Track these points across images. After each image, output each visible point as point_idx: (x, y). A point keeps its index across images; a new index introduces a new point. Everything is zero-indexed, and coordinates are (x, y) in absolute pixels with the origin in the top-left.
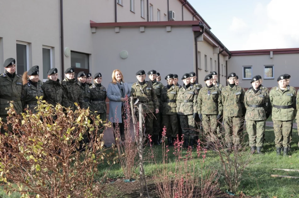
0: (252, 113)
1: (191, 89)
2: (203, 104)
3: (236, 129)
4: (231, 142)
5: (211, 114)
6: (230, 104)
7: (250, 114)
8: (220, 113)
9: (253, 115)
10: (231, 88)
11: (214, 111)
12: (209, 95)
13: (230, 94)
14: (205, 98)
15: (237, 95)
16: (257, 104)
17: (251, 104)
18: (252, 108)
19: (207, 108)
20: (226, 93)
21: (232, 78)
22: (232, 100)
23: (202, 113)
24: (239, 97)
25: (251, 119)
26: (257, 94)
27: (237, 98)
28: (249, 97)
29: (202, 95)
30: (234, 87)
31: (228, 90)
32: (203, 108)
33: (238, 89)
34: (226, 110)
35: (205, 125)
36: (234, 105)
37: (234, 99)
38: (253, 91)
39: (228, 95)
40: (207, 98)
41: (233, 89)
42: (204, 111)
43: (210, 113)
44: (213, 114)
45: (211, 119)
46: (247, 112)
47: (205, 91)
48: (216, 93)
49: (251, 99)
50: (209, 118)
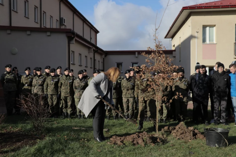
0: (78, 94)
1: (42, 78)
2: (48, 87)
3: (69, 104)
4: (66, 112)
5: (54, 94)
6: (65, 88)
7: (77, 94)
8: (59, 93)
9: (79, 95)
10: (66, 78)
11: (55, 92)
12: (52, 82)
13: (66, 82)
14: (50, 83)
15: (70, 83)
16: (82, 88)
17: (78, 88)
18: (78, 90)
19: (51, 90)
20: (63, 81)
21: (68, 71)
22: (66, 85)
23: (48, 93)
24: (71, 83)
25: (78, 97)
26: (81, 81)
27: (70, 84)
28: (76, 83)
29: (48, 82)
30: (68, 77)
31: (64, 79)
32: (49, 90)
33: (71, 78)
34: (63, 92)
35: (50, 101)
36: (68, 89)
37: (68, 85)
38: (79, 80)
39: (65, 82)
40: (51, 84)
41: (67, 78)
42: (49, 92)
43: (52, 93)
44: (55, 94)
45: (53, 97)
46: (75, 93)
47: (50, 79)
48: (57, 80)
49: (78, 84)
50: (52, 96)
